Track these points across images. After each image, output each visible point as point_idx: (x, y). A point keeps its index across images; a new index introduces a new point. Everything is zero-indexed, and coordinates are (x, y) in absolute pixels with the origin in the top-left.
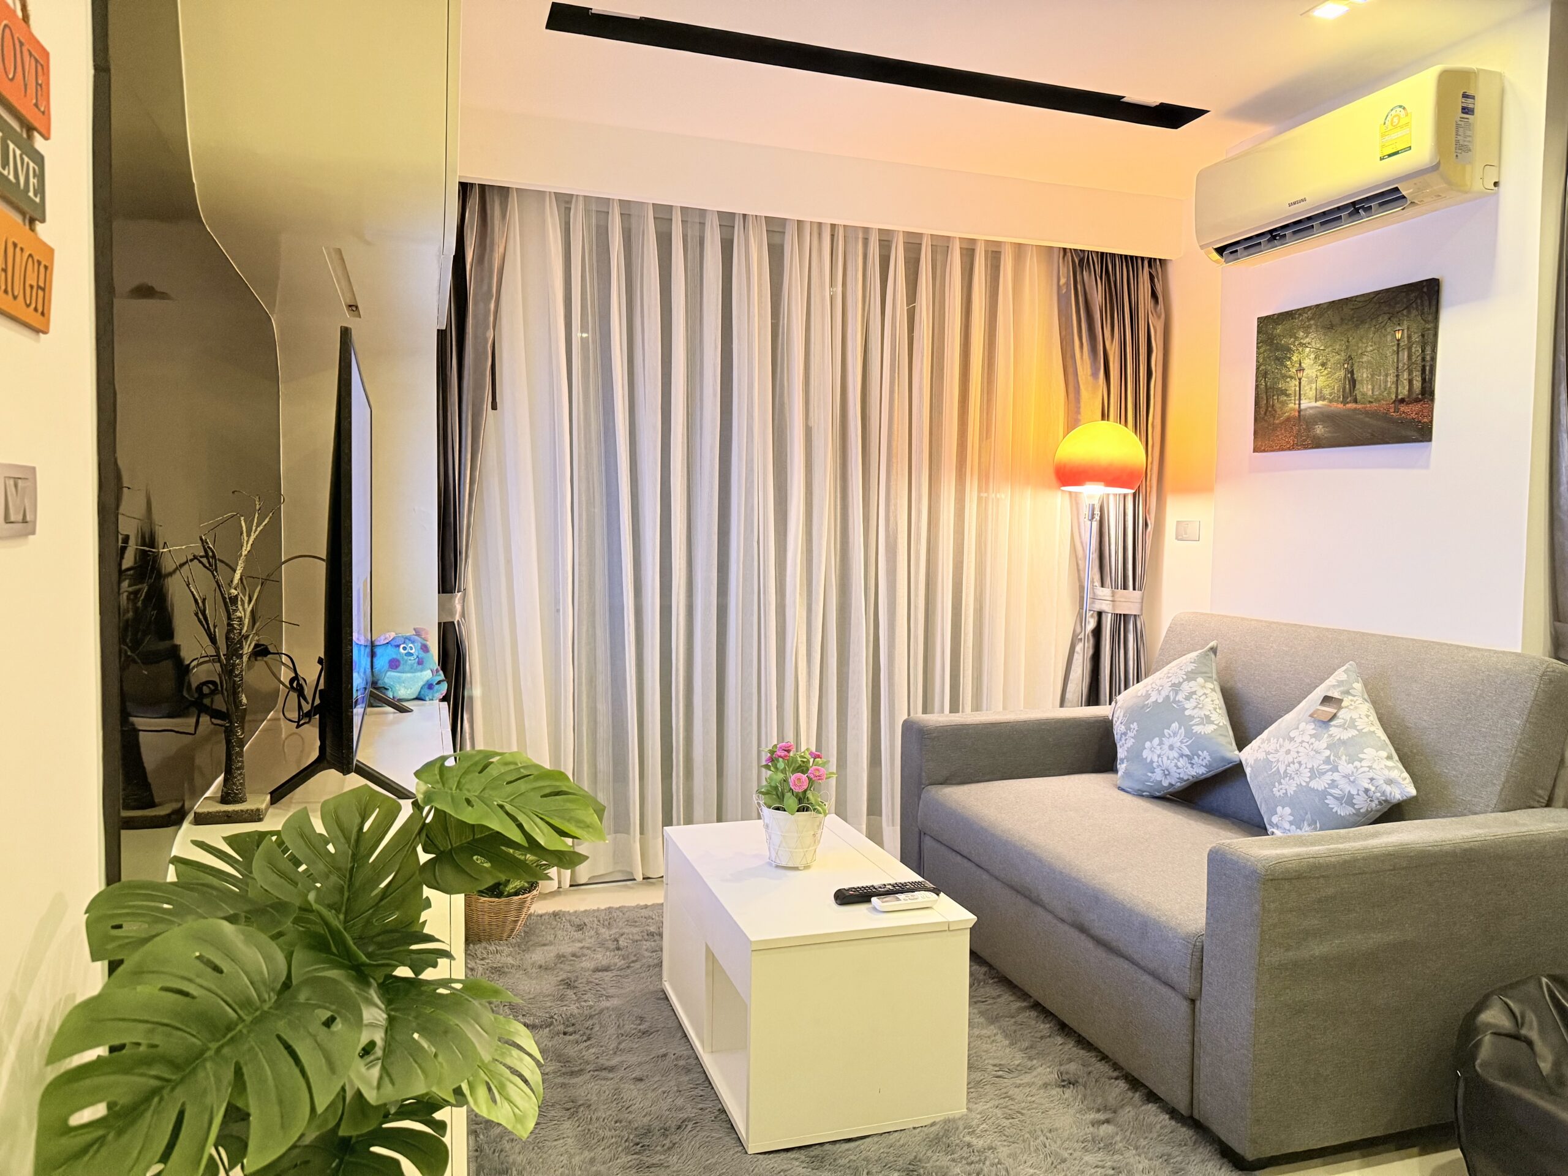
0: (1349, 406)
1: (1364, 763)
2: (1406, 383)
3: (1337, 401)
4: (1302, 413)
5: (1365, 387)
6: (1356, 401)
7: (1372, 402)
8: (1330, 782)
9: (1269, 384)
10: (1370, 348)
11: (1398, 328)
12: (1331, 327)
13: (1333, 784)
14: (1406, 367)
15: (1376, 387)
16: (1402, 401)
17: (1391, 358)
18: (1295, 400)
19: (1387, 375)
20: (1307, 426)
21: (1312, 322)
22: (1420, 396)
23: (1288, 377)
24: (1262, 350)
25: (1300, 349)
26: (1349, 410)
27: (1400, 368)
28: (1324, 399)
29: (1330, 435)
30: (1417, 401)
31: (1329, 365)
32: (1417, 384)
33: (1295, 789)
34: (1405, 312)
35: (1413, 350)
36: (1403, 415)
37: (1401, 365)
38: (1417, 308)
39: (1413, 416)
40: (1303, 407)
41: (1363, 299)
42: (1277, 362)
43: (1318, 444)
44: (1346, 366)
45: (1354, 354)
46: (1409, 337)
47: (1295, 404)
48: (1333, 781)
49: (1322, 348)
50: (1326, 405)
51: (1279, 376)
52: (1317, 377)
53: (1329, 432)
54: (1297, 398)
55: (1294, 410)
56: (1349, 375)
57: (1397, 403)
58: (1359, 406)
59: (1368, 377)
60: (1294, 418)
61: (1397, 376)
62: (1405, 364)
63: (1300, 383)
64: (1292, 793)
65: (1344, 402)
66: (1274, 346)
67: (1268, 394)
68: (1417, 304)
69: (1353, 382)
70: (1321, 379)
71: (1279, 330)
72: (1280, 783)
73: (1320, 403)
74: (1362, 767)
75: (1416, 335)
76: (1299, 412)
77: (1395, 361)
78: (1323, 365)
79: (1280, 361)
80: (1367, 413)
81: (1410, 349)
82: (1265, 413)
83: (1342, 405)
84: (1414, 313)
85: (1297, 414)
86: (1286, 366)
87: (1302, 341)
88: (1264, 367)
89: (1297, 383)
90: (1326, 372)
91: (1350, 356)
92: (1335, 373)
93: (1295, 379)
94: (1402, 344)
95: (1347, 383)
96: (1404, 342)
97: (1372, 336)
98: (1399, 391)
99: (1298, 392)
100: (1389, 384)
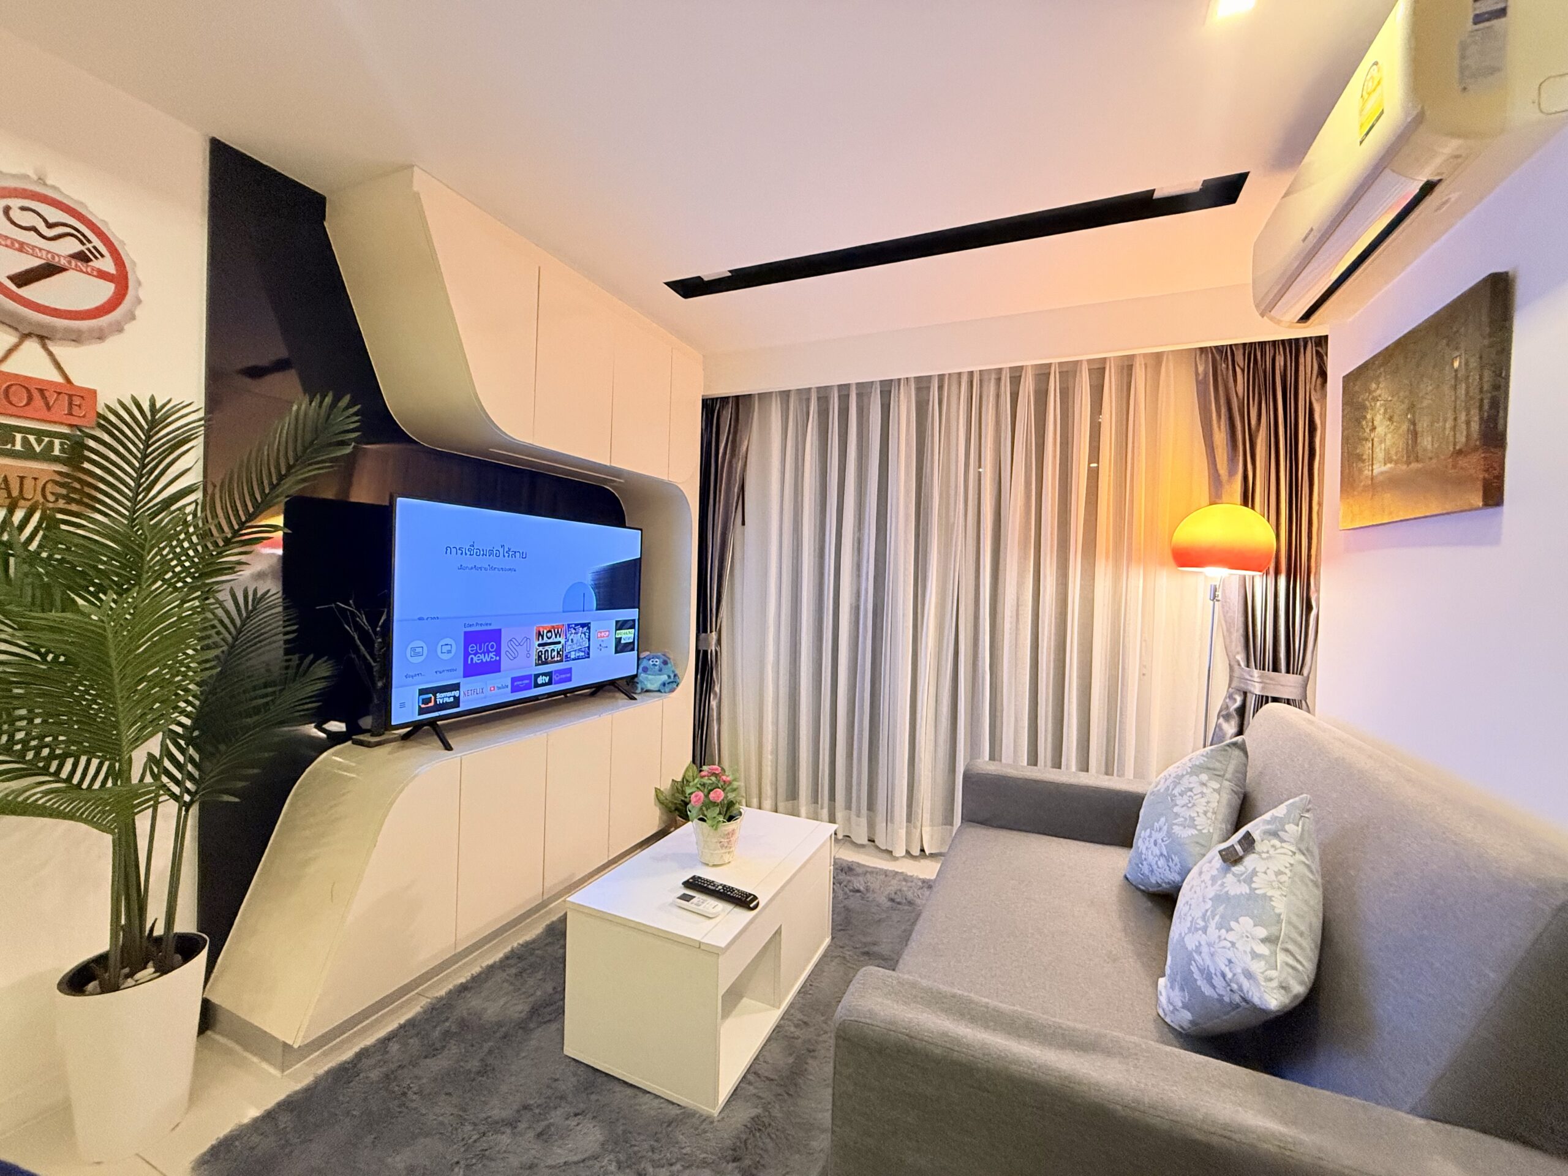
2: (1464, 426)
4: (1374, 480)
7: (1431, 460)
9: (1351, 449)
10: (1430, 388)
11: (1456, 354)
12: (1397, 371)
14: (1463, 405)
15: (1436, 438)
16: (1460, 452)
17: (1450, 399)
18: (1368, 465)
19: (1445, 421)
21: (1383, 370)
23: (1364, 440)
24: (1346, 409)
25: (1373, 404)
27: (1458, 407)
28: (1391, 462)
30: (1474, 449)
31: (1396, 418)
32: (1475, 427)
35: (1471, 380)
36: (1461, 472)
37: (1458, 403)
38: (1474, 320)
40: (1374, 473)
42: (1357, 423)
45: (1416, 400)
46: (1467, 364)
47: (1368, 470)
49: (1390, 398)
50: (1392, 469)
51: (1357, 439)
52: (1386, 434)
54: (1371, 461)
55: (1368, 477)
57: (1454, 458)
59: (1428, 426)
60: (1368, 487)
61: (1455, 419)
62: (1462, 400)
63: (1373, 444)
65: (1408, 463)
66: (1355, 405)
67: (1350, 461)
68: (1474, 314)
70: (1389, 436)
71: (1359, 386)
73: (1389, 466)
76: (1372, 479)
77: (1454, 399)
78: (1391, 419)
79: (1359, 422)
82: (1348, 484)
83: (1404, 467)
84: (1471, 329)
85: (1370, 482)
86: (1363, 427)
87: (1375, 394)
88: (1347, 432)
89: (1370, 445)
90: (1393, 427)
93: (1369, 441)
94: (1460, 375)
96: (1461, 372)
97: (1431, 371)
98: (1457, 440)
99: (1371, 457)
100: (1448, 432)
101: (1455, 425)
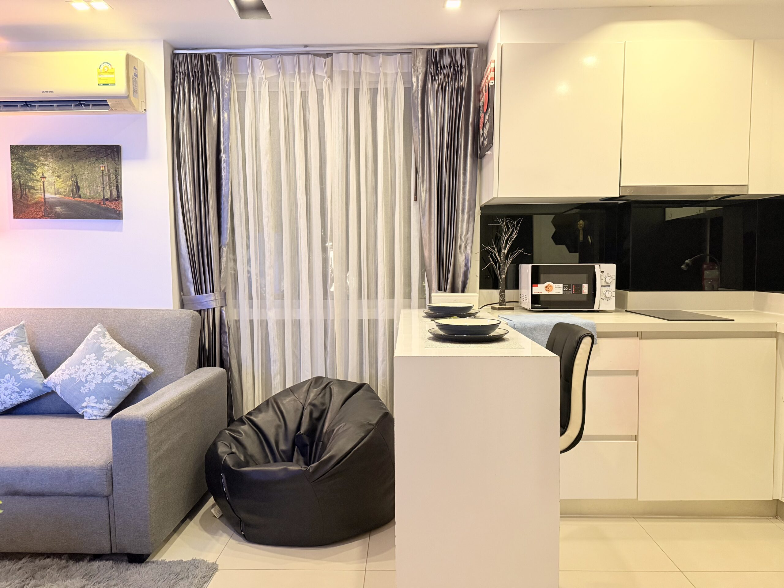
0: (76, 199)
1: (129, 364)
2: (109, 192)
3: (69, 196)
4: (46, 200)
5: (85, 191)
6: (80, 197)
7: (90, 199)
8: (114, 377)
9: (21, 182)
10: (87, 172)
11: (102, 165)
12: (61, 158)
13: (116, 377)
14: (108, 184)
15: (92, 192)
16: (107, 200)
17: (99, 179)
18: (41, 193)
19: (97, 187)
20: (50, 207)
21: (49, 154)
22: (117, 198)
23: (35, 180)
24: (15, 163)
25: (42, 167)
26: (77, 201)
27: (104, 184)
28: (61, 194)
29: (66, 212)
30: (115, 200)
31: (62, 177)
32: (115, 193)
33: (95, 386)
34: (105, 158)
35: (111, 177)
36: (108, 206)
38: (112, 157)
39: (113, 207)
40: (46, 197)
41: (80, 147)
42: (26, 171)
43: (58, 216)
44: (73, 179)
45: (77, 174)
46: (108, 170)
47: (41, 195)
48: (115, 376)
49: (57, 168)
50: (61, 197)
51: (29, 179)
52: (54, 182)
53: (65, 211)
54: (42, 191)
55: (41, 198)
56: (75, 184)
58: (82, 200)
59: (86, 186)
60: (42, 202)
61: (103, 188)
62: (107, 182)
63: (44, 184)
64: (94, 388)
65: (73, 196)
66: (24, 162)
67: (22, 187)
68: (111, 155)
69: (78, 188)
70: (57, 183)
71: (26, 154)
72: (84, 386)
73: (58, 196)
74: (128, 366)
76: (45, 199)
77: (102, 180)
78: (58, 177)
79: (29, 171)
80: (87, 204)
81: (109, 176)
82: (21, 198)
83: (72, 198)
84: (110, 159)
85: (43, 200)
86: (33, 174)
87: (43, 162)
88: (17, 173)
89: (42, 184)
90: (60, 180)
91: (74, 175)
92: (67, 182)
93: (40, 182)
94: (105, 173)
95: (74, 187)
96: (106, 172)
97: (87, 166)
98: (105, 195)
99: (42, 189)
100: (99, 191)
101: (103, 190)
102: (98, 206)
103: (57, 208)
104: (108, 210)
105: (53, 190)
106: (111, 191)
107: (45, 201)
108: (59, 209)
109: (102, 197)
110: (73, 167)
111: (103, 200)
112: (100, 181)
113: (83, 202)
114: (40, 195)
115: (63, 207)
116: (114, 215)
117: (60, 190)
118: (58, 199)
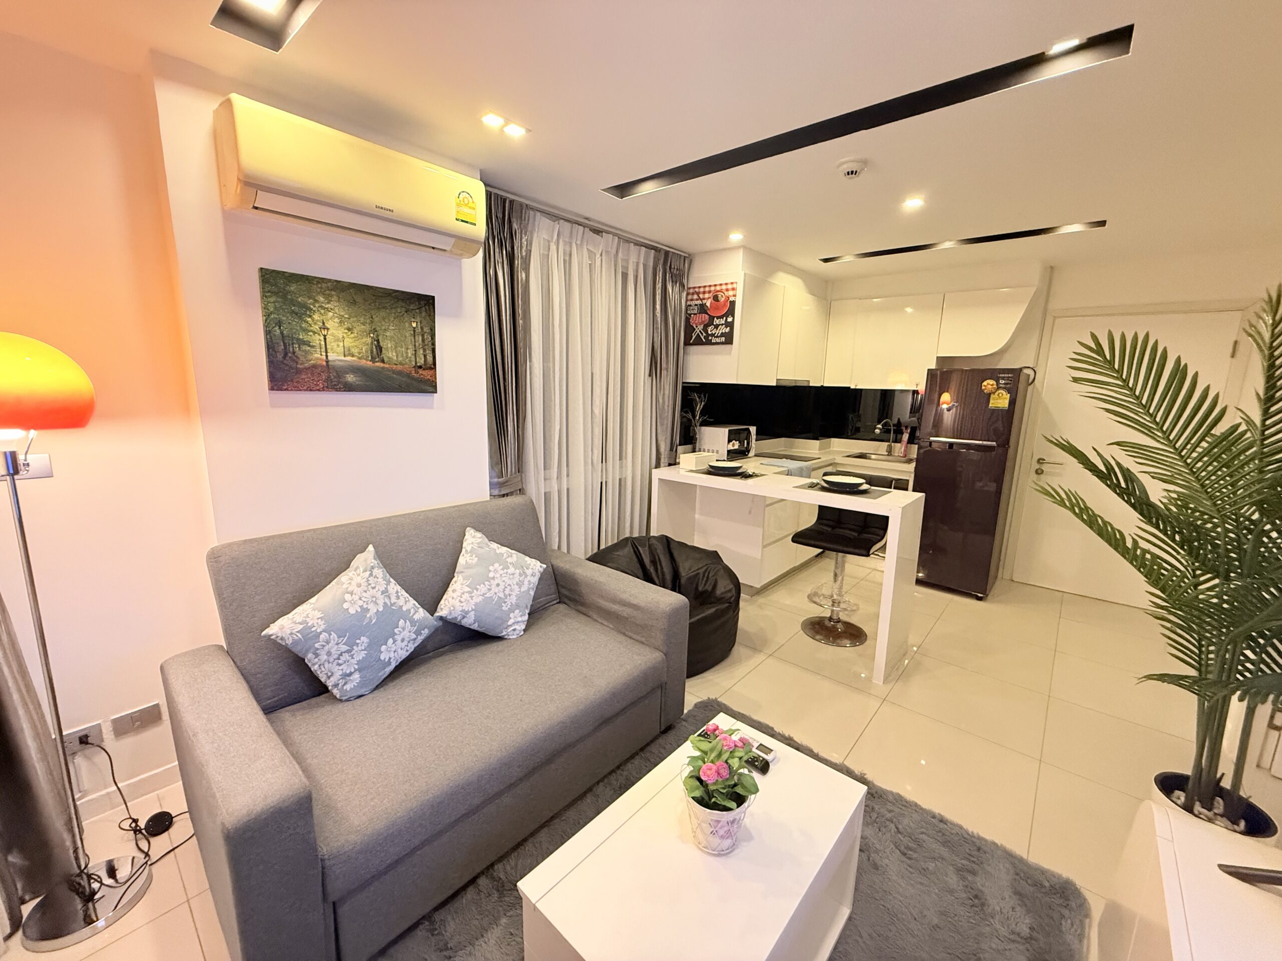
0: (378, 364)
2: (422, 357)
3: (367, 360)
4: (330, 363)
5: (390, 353)
6: (383, 361)
7: (397, 365)
9: (285, 332)
10: (393, 328)
11: (413, 320)
12: (354, 303)
14: (421, 346)
15: (400, 355)
16: (420, 367)
17: (410, 339)
18: (321, 352)
19: (407, 349)
20: (337, 374)
21: (333, 293)
22: (432, 366)
23: (309, 331)
24: (270, 299)
25: (322, 311)
26: (378, 367)
27: (417, 346)
28: (353, 356)
29: (360, 383)
30: (429, 368)
31: (356, 331)
32: (430, 359)
34: (417, 311)
35: (425, 337)
36: (422, 376)
37: (417, 344)
39: (429, 377)
40: (329, 358)
41: (382, 291)
42: (294, 315)
43: (350, 388)
44: (372, 335)
45: (378, 329)
46: (422, 328)
47: (321, 355)
49: (346, 316)
50: (354, 360)
52: (343, 337)
54: (323, 350)
55: (321, 359)
56: (376, 342)
57: (416, 368)
58: (386, 366)
59: (392, 347)
60: (322, 366)
61: (415, 351)
62: (420, 344)
63: (325, 339)
65: (373, 360)
66: (288, 300)
69: (380, 349)
70: (347, 340)
71: (293, 288)
73: (349, 358)
75: (427, 328)
76: (327, 362)
77: (413, 341)
78: (349, 329)
79: (300, 316)
80: (394, 372)
82: (284, 357)
83: (371, 363)
84: (424, 314)
85: (324, 363)
86: (306, 322)
87: (323, 305)
88: (275, 317)
89: (322, 338)
90: (352, 335)
91: (374, 329)
92: (362, 339)
93: (319, 335)
94: (417, 331)
95: (374, 347)
96: (419, 330)
97: (392, 319)
98: (417, 361)
99: (323, 346)
100: (410, 355)
101: (415, 354)
102: (408, 375)
103: (348, 375)
104: (421, 381)
105: (341, 349)
106: (425, 356)
107: (328, 365)
108: (350, 378)
109: (414, 363)
110: (372, 318)
111: (414, 367)
112: (411, 341)
113: (388, 370)
114: (319, 356)
115: (356, 375)
116: (429, 388)
117: (353, 350)
118: (350, 364)
